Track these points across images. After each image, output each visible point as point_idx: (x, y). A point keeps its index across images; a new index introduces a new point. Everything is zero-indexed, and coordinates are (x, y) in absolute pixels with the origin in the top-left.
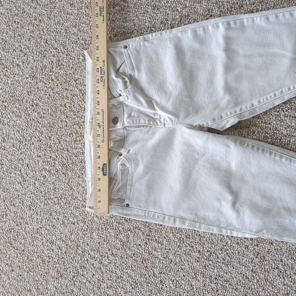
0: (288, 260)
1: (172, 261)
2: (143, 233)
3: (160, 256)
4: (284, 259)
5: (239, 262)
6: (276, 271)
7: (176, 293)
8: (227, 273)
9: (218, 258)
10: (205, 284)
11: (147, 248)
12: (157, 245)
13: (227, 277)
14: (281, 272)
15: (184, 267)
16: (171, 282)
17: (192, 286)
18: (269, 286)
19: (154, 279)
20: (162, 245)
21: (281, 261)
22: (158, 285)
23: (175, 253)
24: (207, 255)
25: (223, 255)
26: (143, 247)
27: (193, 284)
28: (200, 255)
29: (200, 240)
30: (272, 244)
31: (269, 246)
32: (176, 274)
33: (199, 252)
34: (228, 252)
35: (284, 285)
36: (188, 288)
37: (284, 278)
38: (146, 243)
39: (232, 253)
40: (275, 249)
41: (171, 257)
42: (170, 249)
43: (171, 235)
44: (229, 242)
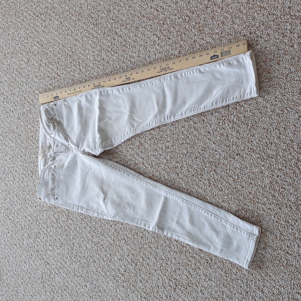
0: (129, 235)
1: (78, 232)
2: (65, 214)
3: (73, 229)
4: (128, 234)
5: (108, 234)
6: (124, 240)
7: (79, 251)
8: (102, 241)
9: (98, 231)
10: (92, 247)
11: (67, 223)
12: (71, 222)
13: (102, 243)
14: (126, 242)
15: (83, 236)
16: (77, 244)
17: (86, 247)
18: (120, 250)
19: (70, 242)
20: (74, 222)
21: (126, 235)
22: (72, 246)
23: (79, 227)
24: (93, 229)
25: (100, 229)
26: (65, 223)
27: (87, 246)
28: (90, 229)
29: (91, 220)
30: (122, 224)
31: (121, 226)
32: (80, 240)
33: (90, 227)
34: (103, 228)
35: (127, 250)
36: (85, 248)
37: (127, 245)
38: (67, 220)
39: (105, 229)
40: (124, 228)
41: (78, 229)
42: (77, 225)
43: (78, 216)
44: (103, 222)
